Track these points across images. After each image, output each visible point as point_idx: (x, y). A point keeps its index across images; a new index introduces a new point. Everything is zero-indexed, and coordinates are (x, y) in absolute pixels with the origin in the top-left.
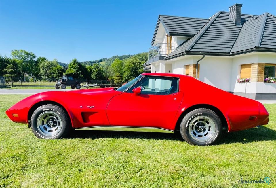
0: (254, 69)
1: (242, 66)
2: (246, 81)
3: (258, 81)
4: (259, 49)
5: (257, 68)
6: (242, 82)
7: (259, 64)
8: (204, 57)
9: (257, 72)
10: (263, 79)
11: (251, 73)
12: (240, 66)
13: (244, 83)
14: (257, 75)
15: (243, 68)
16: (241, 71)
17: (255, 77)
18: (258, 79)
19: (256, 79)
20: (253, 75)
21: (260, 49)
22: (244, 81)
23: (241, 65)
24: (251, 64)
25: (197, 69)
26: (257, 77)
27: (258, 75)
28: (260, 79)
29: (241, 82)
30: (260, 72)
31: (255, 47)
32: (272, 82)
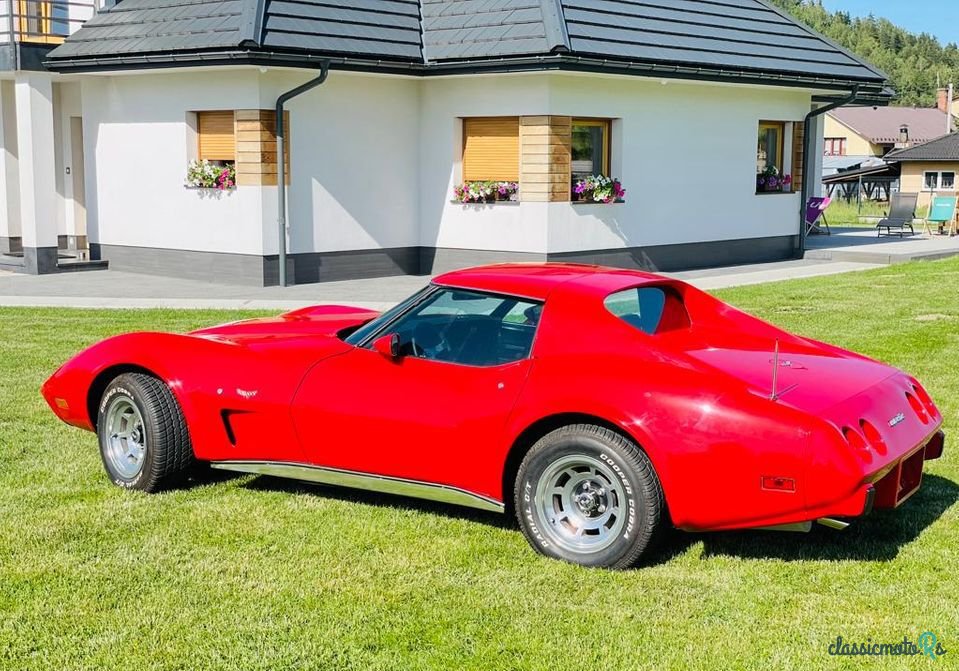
0: (534, 140)
1: (471, 125)
2: (497, 195)
3: (554, 196)
4: (566, 59)
5: (546, 140)
6: (480, 200)
7: (555, 122)
8: (320, 80)
9: (546, 159)
10: (569, 188)
11: (522, 159)
12: (461, 122)
13: (487, 206)
14: (546, 169)
15: (474, 134)
16: (464, 147)
17: (539, 178)
18: (553, 188)
19: (546, 188)
20: (526, 169)
21: (573, 59)
22: (490, 199)
23: (465, 120)
24: (516, 119)
25: (279, 138)
26: (546, 178)
27: (551, 171)
28: (558, 187)
29: (472, 200)
30: (558, 159)
31: (553, 52)
32: (601, 201)
